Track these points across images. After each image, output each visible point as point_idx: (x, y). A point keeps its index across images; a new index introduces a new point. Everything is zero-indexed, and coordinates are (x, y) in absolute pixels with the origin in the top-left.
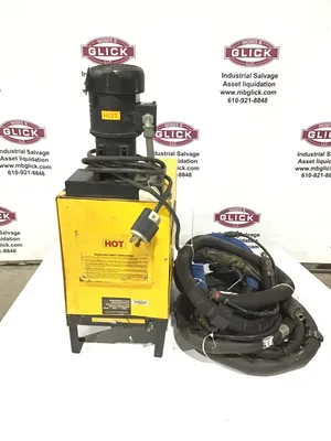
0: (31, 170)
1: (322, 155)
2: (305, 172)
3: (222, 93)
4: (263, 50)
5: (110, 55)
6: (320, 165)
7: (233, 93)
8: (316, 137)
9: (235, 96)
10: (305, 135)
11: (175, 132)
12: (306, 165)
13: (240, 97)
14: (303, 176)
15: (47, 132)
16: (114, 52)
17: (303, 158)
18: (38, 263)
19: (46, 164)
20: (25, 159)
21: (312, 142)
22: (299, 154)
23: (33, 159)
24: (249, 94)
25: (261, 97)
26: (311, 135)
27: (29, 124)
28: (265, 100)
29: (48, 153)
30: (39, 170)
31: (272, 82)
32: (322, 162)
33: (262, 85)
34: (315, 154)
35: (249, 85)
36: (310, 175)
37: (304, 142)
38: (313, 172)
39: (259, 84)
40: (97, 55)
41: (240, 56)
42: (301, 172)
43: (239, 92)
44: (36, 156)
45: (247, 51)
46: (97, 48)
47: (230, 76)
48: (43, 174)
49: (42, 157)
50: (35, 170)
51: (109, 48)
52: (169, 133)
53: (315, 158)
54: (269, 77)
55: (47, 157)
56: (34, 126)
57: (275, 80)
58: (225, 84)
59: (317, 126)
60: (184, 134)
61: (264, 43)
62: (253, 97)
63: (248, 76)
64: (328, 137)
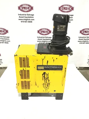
0: (4, 42)
1: (85, 37)
2: (81, 42)
4: (69, 8)
5: (26, 9)
6: (85, 40)
10: (81, 32)
12: (81, 40)
14: (80, 43)
15: (9, 31)
19: (9, 40)
20: (3, 39)
21: (83, 34)
22: (79, 37)
23: (5, 39)
27: (4, 29)
28: (70, 22)
29: (9, 37)
30: (7, 42)
32: (85, 39)
36: (82, 43)
37: (81, 34)
38: (83, 42)
41: (63, 9)
42: (79, 42)
44: (6, 38)
45: (65, 8)
49: (7, 38)
50: (6, 42)
51: (26, 7)
53: (83, 38)
54: (71, 15)
56: (5, 30)
57: (73, 17)
59: (84, 29)
60: (47, 32)
61: (70, 6)
64: (87, 33)
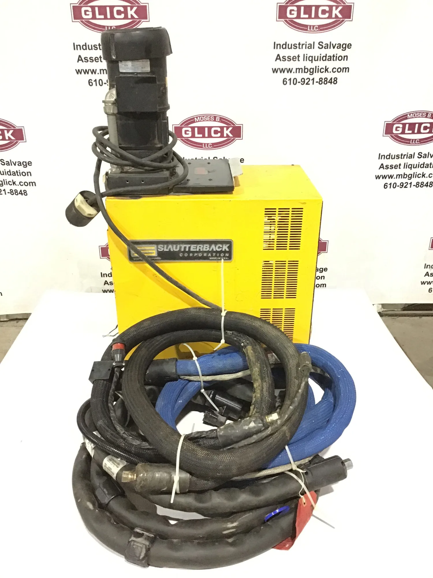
0: (7, 188)
1: (411, 156)
2: (388, 181)
3: (275, 71)
4: (331, 7)
5: (112, 17)
6: (408, 171)
7: (290, 71)
8: (403, 132)
9: (292, 76)
10: (389, 129)
11: (210, 128)
12: (389, 172)
13: (299, 76)
14: (385, 186)
15: (27, 134)
16: (119, 13)
17: (386, 162)
18: (24, 318)
19: (28, 179)
22: (380, 157)
23: (9, 173)
24: (312, 71)
25: (329, 76)
26: (397, 130)
27: (1, 123)
28: (334, 81)
29: (30, 163)
30: (19, 188)
31: (343, 54)
32: (411, 167)
33: (331, 58)
34: (402, 156)
35: (312, 59)
36: (395, 186)
37: (388, 139)
38: (399, 181)
39: (325, 58)
40: (94, 17)
42: (383, 181)
43: (298, 70)
44: (13, 168)
46: (93, 8)
47: (285, 46)
48: (25, 193)
49: (21, 169)
50: (13, 187)
51: (111, 8)
52: (201, 130)
53: (402, 161)
54: (339, 46)
55: (28, 169)
56: (8, 125)
57: (347, 52)
58: (278, 58)
59: (405, 117)
60: (222, 132)
62: (317, 76)
63: (311, 46)
64: (419, 132)
